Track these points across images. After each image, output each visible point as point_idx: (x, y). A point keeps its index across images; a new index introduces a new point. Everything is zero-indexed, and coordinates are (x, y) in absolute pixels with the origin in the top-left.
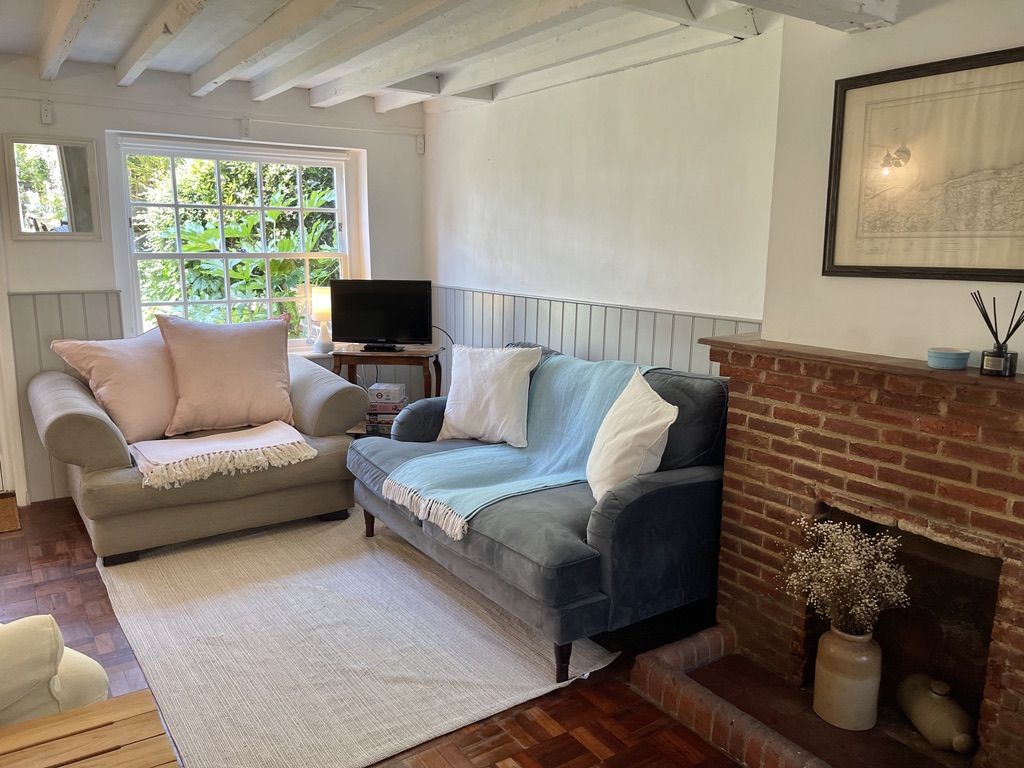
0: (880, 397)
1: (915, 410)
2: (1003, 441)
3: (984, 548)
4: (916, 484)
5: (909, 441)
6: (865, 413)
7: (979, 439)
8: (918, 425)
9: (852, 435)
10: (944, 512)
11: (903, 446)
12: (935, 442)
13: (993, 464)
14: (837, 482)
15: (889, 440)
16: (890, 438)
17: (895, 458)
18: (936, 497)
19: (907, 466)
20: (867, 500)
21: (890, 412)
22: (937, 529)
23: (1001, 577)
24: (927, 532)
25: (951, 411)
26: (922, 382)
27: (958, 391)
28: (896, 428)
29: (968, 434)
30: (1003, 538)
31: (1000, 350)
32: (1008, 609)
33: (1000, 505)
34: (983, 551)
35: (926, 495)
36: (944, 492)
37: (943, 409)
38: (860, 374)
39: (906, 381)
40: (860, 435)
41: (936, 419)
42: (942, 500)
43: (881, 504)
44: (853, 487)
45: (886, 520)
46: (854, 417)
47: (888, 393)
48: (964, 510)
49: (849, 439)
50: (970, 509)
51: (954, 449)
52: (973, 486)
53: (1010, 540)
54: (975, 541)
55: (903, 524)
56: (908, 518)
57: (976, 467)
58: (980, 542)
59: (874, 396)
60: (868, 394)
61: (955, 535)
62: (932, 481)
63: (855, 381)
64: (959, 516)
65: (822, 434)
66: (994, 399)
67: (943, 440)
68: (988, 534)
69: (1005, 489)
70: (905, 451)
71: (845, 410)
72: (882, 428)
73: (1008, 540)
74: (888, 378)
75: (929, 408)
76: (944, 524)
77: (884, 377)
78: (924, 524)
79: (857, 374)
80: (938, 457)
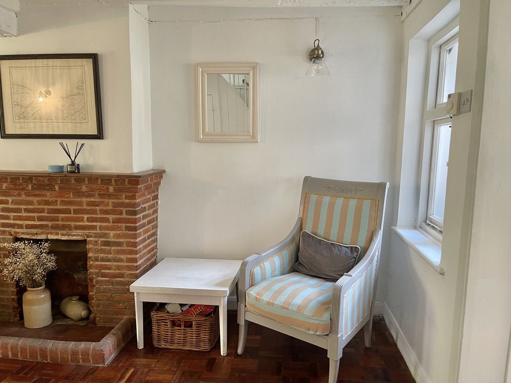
0: (32, 187)
1: (47, 190)
2: (79, 196)
3: (80, 237)
4: (52, 220)
5: (47, 203)
6: (27, 195)
7: (71, 197)
8: (49, 196)
9: (24, 205)
10: (64, 227)
11: (45, 205)
12: (56, 201)
13: (78, 205)
14: (20, 226)
15: (39, 204)
16: (39, 203)
17: (42, 211)
18: (60, 223)
19: (48, 213)
20: (34, 231)
21: (37, 192)
22: (63, 235)
23: (87, 246)
24: (59, 237)
25: (60, 188)
26: (47, 178)
27: (61, 180)
28: (41, 198)
29: (67, 196)
30: (85, 232)
31: (73, 163)
32: (91, 257)
33: (82, 220)
34: (80, 238)
35: (56, 223)
36: (63, 220)
37: (57, 187)
38: (22, 178)
39: (41, 178)
40: (27, 205)
41: (55, 192)
42: (63, 223)
43: (39, 231)
44: (28, 227)
45: (43, 237)
46: (23, 197)
47: (35, 184)
48: (70, 225)
49: (23, 207)
50: (73, 224)
51: (64, 203)
52: (72, 215)
53: (87, 232)
54: (76, 235)
55: (50, 237)
56: (51, 233)
57: (72, 208)
58: (78, 235)
59: (30, 187)
60: (27, 186)
61: (69, 235)
62: (58, 217)
63: (21, 181)
64: (69, 228)
65: (11, 207)
66: (73, 181)
67: (59, 200)
68: (80, 231)
69: (83, 214)
70: (46, 207)
71: (19, 195)
72: (35, 199)
73: (86, 232)
74: (34, 178)
75: (52, 188)
76: (65, 232)
77: (32, 178)
78: (57, 234)
79: (21, 178)
80: (59, 207)
